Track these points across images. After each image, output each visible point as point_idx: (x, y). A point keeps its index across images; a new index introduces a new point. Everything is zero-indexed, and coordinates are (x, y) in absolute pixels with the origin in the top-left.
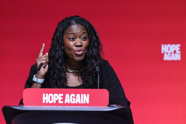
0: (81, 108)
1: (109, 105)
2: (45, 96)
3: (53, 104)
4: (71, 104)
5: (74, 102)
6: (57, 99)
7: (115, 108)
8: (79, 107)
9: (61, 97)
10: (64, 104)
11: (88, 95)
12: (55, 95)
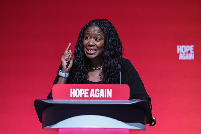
0: (104, 102)
1: (130, 99)
2: (73, 91)
3: (79, 98)
4: (95, 98)
5: (98, 96)
6: (83, 94)
7: (135, 101)
8: (103, 101)
9: (87, 91)
10: (89, 98)
11: (111, 90)
12: (82, 90)
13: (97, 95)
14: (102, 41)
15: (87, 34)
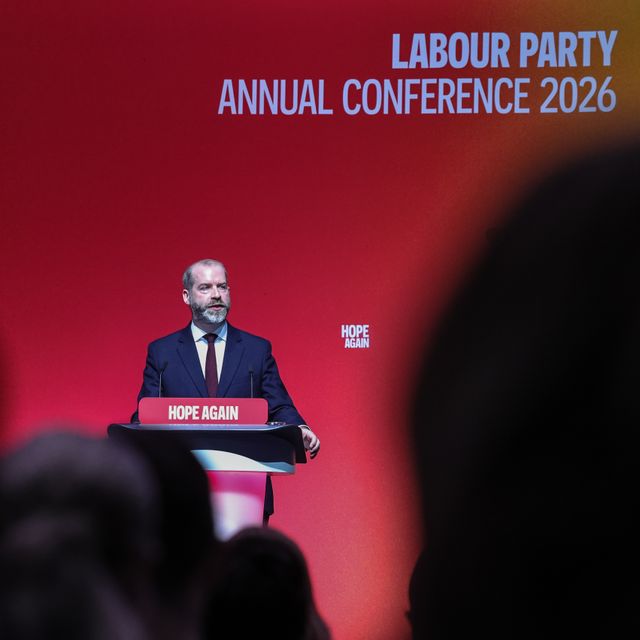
0: (226, 427)
2: (173, 410)
3: (184, 421)
4: (210, 421)
5: (215, 418)
8: (224, 425)
9: (197, 410)
10: (200, 421)
12: (188, 407)
13: (214, 416)
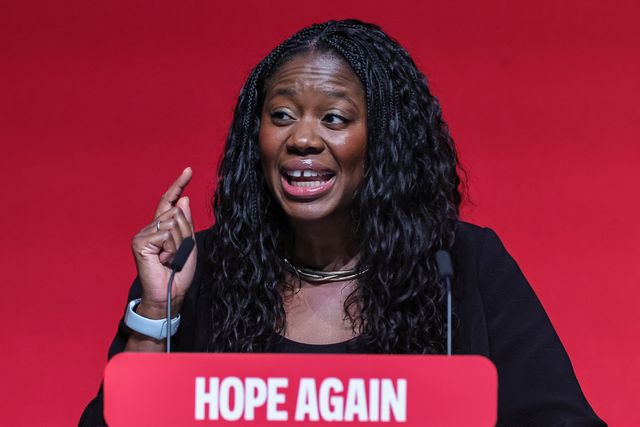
2: (207, 390)
5: (337, 416)
6: (259, 402)
9: (280, 390)
11: (402, 384)
12: (253, 382)
13: (332, 409)
14: (359, 128)
15: (282, 92)
